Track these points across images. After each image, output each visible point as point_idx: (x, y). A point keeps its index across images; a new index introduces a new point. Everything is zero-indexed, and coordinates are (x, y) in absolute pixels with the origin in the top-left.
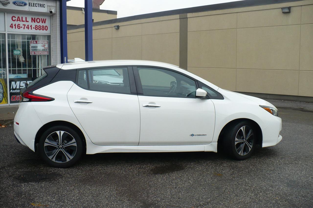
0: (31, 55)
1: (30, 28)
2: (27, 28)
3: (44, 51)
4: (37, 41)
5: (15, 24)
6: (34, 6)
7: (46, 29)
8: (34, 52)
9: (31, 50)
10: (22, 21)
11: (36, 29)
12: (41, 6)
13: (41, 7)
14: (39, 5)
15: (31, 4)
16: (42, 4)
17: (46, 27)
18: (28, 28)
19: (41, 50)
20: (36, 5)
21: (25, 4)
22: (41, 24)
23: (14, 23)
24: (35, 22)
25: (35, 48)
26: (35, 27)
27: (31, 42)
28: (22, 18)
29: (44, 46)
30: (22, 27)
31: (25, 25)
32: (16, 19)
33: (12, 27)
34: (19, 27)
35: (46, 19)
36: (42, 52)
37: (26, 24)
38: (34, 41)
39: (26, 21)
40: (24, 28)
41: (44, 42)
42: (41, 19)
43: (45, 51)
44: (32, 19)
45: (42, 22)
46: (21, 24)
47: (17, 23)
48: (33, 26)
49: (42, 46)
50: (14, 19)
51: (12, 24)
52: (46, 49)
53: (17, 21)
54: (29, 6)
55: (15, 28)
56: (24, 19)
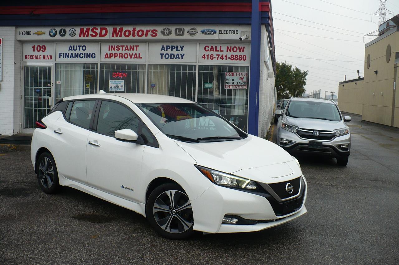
0: (226, 89)
1: (225, 58)
2: (221, 58)
3: (241, 85)
4: (234, 73)
5: (208, 55)
6: (225, 33)
7: (244, 59)
8: (229, 85)
9: (226, 83)
10: (216, 51)
11: (231, 59)
12: (233, 32)
13: (233, 34)
14: (231, 32)
15: (221, 31)
16: (235, 31)
17: (244, 57)
18: (223, 58)
19: (238, 84)
20: (227, 32)
21: (215, 32)
22: (238, 53)
23: (206, 53)
24: (230, 51)
25: (230, 81)
26: (230, 57)
27: (226, 74)
28: (216, 47)
29: (242, 79)
30: (215, 58)
31: (219, 55)
32: (210, 49)
33: (204, 58)
34: (212, 58)
35: (244, 48)
36: (239, 86)
37: (221, 54)
38: (229, 73)
39: (221, 51)
40: (218, 59)
41: (242, 74)
42: (239, 47)
43: (243, 85)
44: (228, 48)
45: (240, 51)
46: (215, 54)
47: (210, 53)
48: (229, 56)
49: (239, 79)
50: (207, 49)
51: (204, 55)
52: (244, 82)
53: (210, 51)
54: (219, 33)
55: (208, 59)
56: (218, 49)
